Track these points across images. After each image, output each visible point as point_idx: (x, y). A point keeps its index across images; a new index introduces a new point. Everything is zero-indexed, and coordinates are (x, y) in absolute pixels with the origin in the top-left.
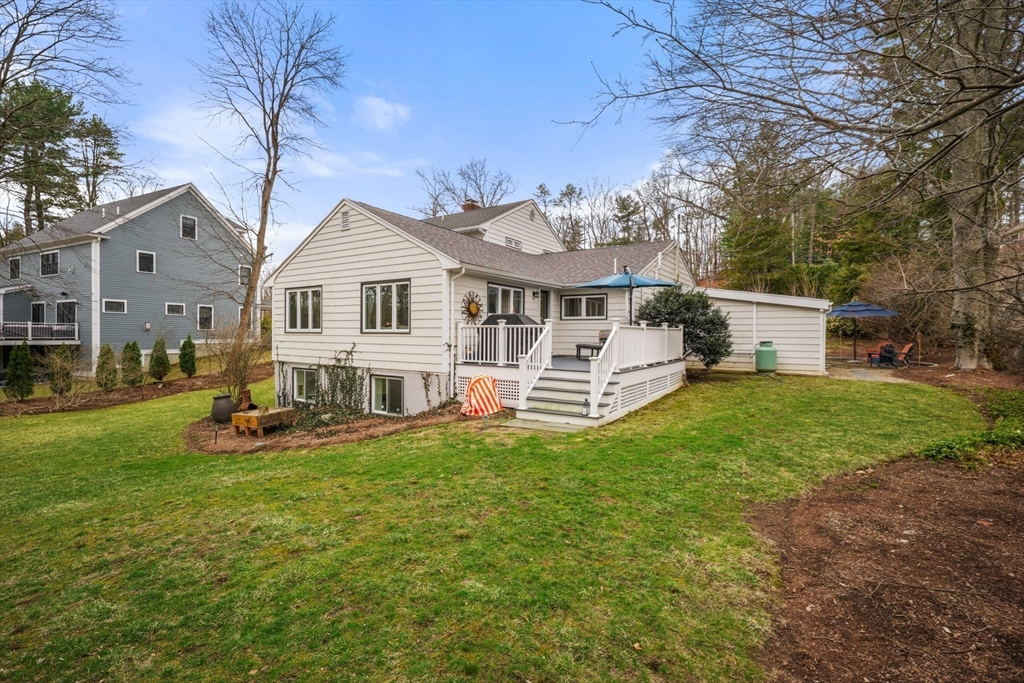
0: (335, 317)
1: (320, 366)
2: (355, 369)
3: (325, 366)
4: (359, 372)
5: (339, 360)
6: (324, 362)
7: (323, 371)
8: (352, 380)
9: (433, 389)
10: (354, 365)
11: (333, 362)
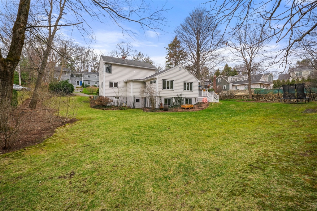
0: (176, 87)
1: (173, 97)
2: (182, 98)
3: (174, 97)
4: (183, 98)
5: (178, 96)
6: (174, 96)
7: (173, 99)
8: (181, 100)
9: (196, 100)
10: (182, 97)
11: (177, 96)
